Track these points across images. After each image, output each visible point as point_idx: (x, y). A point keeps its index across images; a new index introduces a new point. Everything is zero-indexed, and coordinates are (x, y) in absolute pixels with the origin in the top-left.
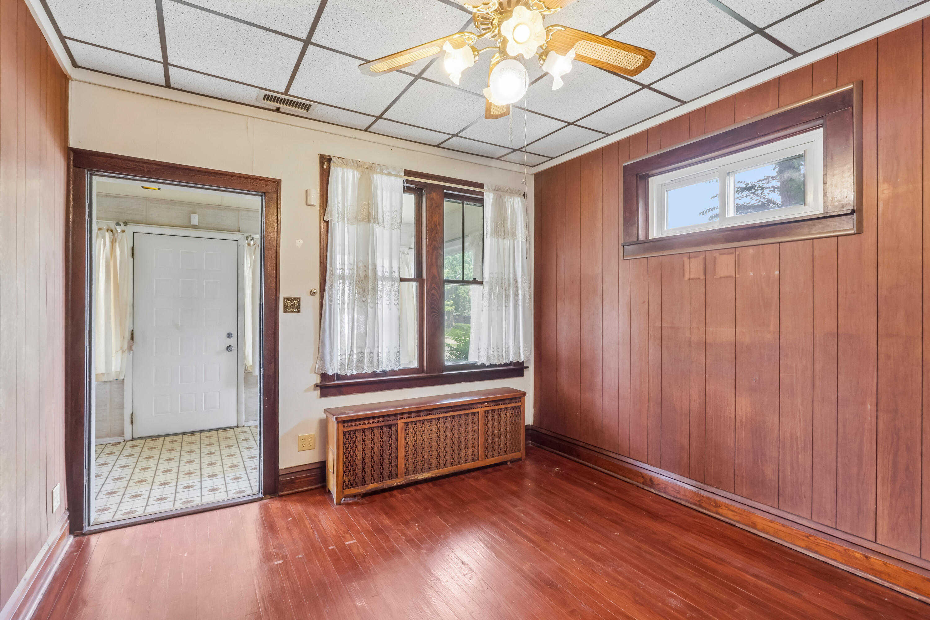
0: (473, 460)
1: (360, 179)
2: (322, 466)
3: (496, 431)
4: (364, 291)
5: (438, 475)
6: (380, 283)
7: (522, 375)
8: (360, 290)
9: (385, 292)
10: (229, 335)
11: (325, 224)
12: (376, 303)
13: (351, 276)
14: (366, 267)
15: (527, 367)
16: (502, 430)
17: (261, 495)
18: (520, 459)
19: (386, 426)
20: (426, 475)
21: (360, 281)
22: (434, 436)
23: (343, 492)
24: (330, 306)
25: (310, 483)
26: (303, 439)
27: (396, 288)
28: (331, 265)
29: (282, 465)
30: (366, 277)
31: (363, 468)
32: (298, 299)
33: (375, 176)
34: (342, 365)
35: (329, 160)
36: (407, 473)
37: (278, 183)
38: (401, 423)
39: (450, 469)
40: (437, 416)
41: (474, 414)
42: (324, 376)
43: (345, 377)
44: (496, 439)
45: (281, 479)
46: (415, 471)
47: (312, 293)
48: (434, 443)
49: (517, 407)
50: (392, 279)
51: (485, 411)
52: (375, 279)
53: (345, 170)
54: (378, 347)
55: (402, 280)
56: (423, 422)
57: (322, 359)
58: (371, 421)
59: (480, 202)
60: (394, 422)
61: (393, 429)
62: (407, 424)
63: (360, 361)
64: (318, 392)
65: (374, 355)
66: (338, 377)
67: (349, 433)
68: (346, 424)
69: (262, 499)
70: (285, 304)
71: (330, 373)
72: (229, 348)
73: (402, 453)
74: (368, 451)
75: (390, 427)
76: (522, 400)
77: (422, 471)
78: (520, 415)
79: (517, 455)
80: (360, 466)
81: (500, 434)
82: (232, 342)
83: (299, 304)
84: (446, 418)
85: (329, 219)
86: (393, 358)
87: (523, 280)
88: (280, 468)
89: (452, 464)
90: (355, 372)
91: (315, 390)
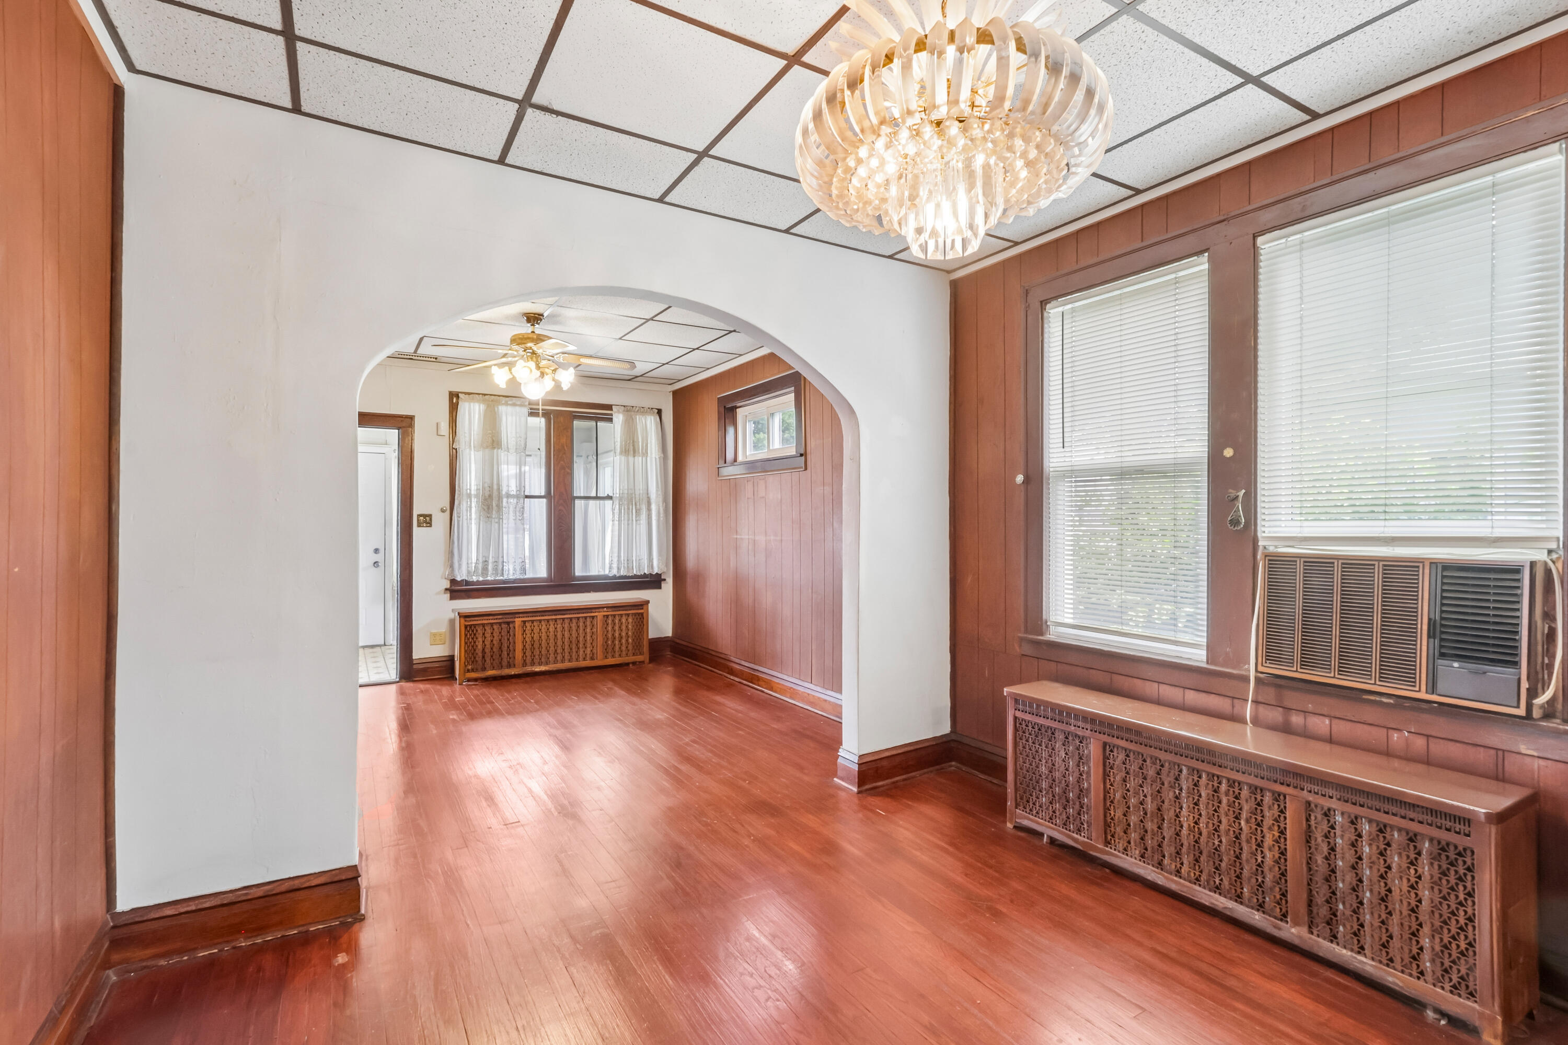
0: (592, 659)
1: (486, 411)
2: (451, 659)
3: (617, 635)
4: (488, 508)
5: (555, 669)
6: (505, 500)
7: (660, 587)
8: (485, 508)
9: (511, 509)
10: (376, 551)
11: (454, 451)
12: (500, 518)
13: (477, 496)
14: (491, 487)
15: (665, 580)
16: (624, 634)
17: (398, 680)
18: (643, 662)
19: (504, 623)
20: (543, 668)
21: (485, 500)
22: (552, 635)
23: (465, 675)
24: (458, 521)
25: (440, 673)
26: (434, 635)
27: (520, 505)
28: (459, 487)
29: (415, 656)
30: (490, 496)
31: (483, 657)
32: (430, 516)
33: (500, 407)
34: (469, 572)
35: (457, 395)
36: (525, 664)
37: (411, 418)
38: (518, 621)
39: (567, 665)
40: (554, 617)
41: (593, 617)
42: (453, 582)
43: (472, 583)
44: (617, 642)
45: (415, 667)
46: (533, 664)
47: (443, 511)
48: (552, 641)
49: (639, 614)
50: (517, 497)
51: (604, 616)
52: (500, 498)
53: (472, 404)
54: (503, 557)
55: (527, 497)
56: (540, 621)
57: (452, 566)
58: (491, 617)
59: (610, 420)
60: (511, 620)
61: (511, 626)
62: (524, 622)
63: (485, 569)
64: (448, 595)
65: (499, 566)
66: (467, 583)
67: (470, 626)
68: (468, 619)
69: (398, 682)
70: (418, 520)
71: (459, 579)
72: (376, 564)
73: (519, 647)
74: (488, 643)
75: (508, 623)
76: (645, 607)
77: (540, 664)
78: (642, 622)
79: (639, 658)
80: (480, 655)
81: (621, 637)
82: (379, 557)
83: (431, 520)
84: (563, 619)
85: (457, 447)
86: (518, 568)
87: (657, 497)
88: (414, 658)
89: (570, 661)
90: (481, 579)
91: (445, 593)
